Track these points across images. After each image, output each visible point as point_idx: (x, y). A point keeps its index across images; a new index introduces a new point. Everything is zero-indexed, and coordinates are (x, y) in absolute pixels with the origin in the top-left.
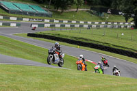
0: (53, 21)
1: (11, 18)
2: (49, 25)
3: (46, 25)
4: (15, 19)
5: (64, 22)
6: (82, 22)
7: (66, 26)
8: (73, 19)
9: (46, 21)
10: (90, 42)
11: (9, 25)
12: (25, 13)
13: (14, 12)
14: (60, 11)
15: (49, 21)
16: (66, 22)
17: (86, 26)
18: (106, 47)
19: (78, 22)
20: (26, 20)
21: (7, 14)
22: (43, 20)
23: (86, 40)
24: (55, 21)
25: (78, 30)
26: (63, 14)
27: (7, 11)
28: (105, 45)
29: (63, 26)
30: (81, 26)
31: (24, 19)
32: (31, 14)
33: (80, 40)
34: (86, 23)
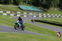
0: (43, 14)
1: (24, 13)
2: (41, 16)
3: (40, 16)
4: (26, 13)
5: (48, 15)
6: (56, 15)
7: (49, 16)
8: (52, 14)
9: (39, 14)
10: (60, 24)
11: (23, 16)
12: (30, 11)
13: (25, 10)
14: (46, 10)
15: (41, 14)
17: (58, 17)
19: (54, 15)
20: (31, 14)
22: (38, 14)
23: (58, 23)
27: (22, 10)
29: (47, 16)
30: (56, 17)
31: (30, 13)
32: (33, 11)
33: (55, 23)
34: (58, 15)
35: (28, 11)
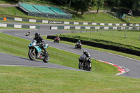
0: (73, 23)
1: (30, 21)
2: (68, 27)
3: (66, 28)
4: (35, 21)
6: (102, 24)
7: (86, 28)
8: (93, 21)
9: (65, 23)
10: (111, 44)
12: (44, 15)
13: (33, 15)
14: (80, 13)
15: (68, 23)
16: (87, 24)
17: (106, 28)
18: (127, 49)
19: (98, 24)
20: (45, 22)
21: (26, 16)
22: (63, 22)
23: (107, 42)
24: (75, 23)
25: (99, 33)
26: (83, 16)
27: (26, 13)
28: (127, 47)
29: (83, 28)
30: (102, 28)
31: (43, 22)
32: (51, 16)
33: (101, 42)
34: (106, 25)
35: (39, 15)
